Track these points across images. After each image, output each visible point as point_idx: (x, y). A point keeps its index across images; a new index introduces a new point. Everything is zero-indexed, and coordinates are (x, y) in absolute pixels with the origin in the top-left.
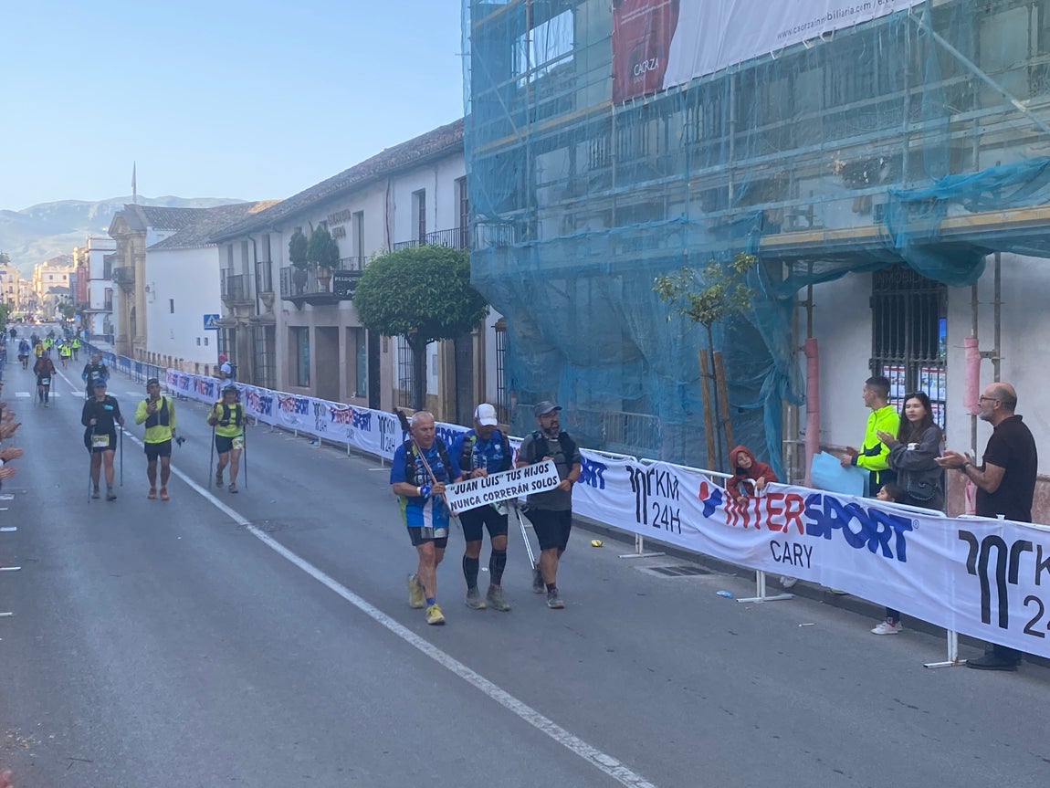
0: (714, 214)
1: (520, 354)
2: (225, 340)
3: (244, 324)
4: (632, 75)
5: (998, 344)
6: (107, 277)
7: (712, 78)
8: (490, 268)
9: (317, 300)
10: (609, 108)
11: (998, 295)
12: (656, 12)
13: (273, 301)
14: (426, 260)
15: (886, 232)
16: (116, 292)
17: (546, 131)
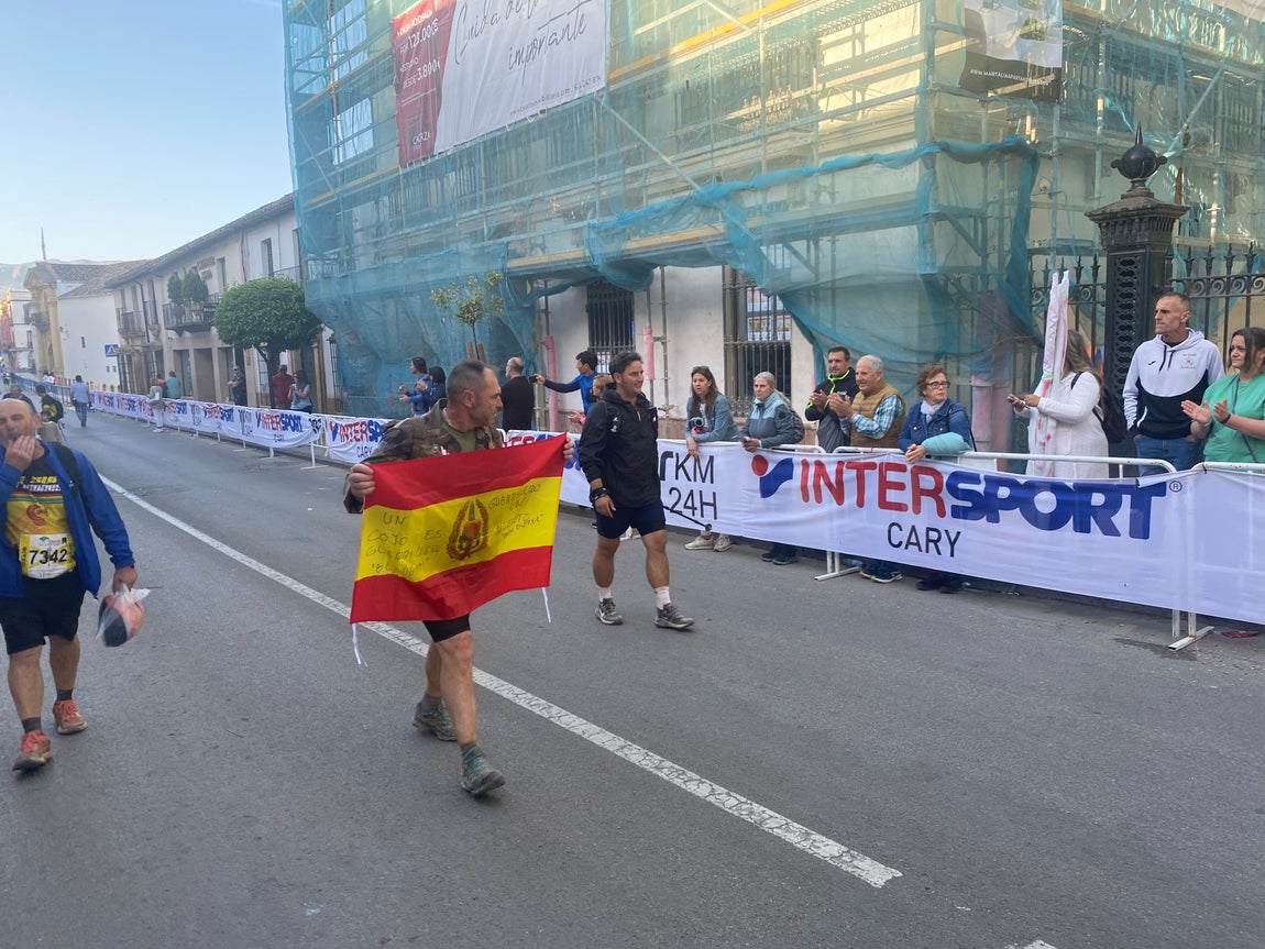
0: (476, 246)
1: (347, 359)
2: (123, 364)
3: (138, 351)
4: (412, 144)
5: (665, 332)
6: (27, 322)
7: (468, 145)
8: (319, 296)
9: (193, 328)
10: (397, 170)
11: (663, 298)
12: (426, 97)
13: (159, 331)
14: (270, 289)
15: (588, 254)
16: (34, 333)
17: (352, 189)
